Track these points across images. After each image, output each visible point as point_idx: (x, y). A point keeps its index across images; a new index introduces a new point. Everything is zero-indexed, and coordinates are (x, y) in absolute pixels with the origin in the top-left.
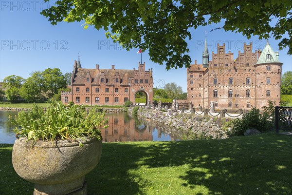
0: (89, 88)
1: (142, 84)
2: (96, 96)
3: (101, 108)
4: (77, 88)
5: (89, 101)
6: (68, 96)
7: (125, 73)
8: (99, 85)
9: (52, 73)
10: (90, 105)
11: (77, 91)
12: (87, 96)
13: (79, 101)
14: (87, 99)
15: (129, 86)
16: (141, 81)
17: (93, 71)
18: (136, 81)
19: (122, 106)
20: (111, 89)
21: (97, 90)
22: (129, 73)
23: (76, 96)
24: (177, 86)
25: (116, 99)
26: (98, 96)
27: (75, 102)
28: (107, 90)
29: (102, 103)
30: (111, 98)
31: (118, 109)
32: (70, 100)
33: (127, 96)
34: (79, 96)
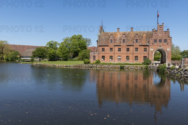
0: (112, 48)
1: (161, 44)
2: (118, 55)
3: (124, 65)
4: (102, 49)
5: (112, 59)
6: (95, 55)
7: (143, 34)
8: (120, 46)
9: (77, 38)
10: (113, 63)
11: (103, 51)
12: (111, 55)
13: (104, 59)
14: (111, 57)
15: (148, 46)
16: (160, 41)
17: (115, 34)
18: (155, 41)
19: (141, 63)
20: (131, 48)
21: (120, 50)
22: (146, 34)
23: (102, 55)
24: (175, 46)
25: (136, 58)
26: (119, 55)
27: (101, 60)
28: (128, 50)
29: (124, 61)
30: (131, 56)
31: (138, 66)
32: (97, 59)
33: (146, 55)
34: (104, 55)
